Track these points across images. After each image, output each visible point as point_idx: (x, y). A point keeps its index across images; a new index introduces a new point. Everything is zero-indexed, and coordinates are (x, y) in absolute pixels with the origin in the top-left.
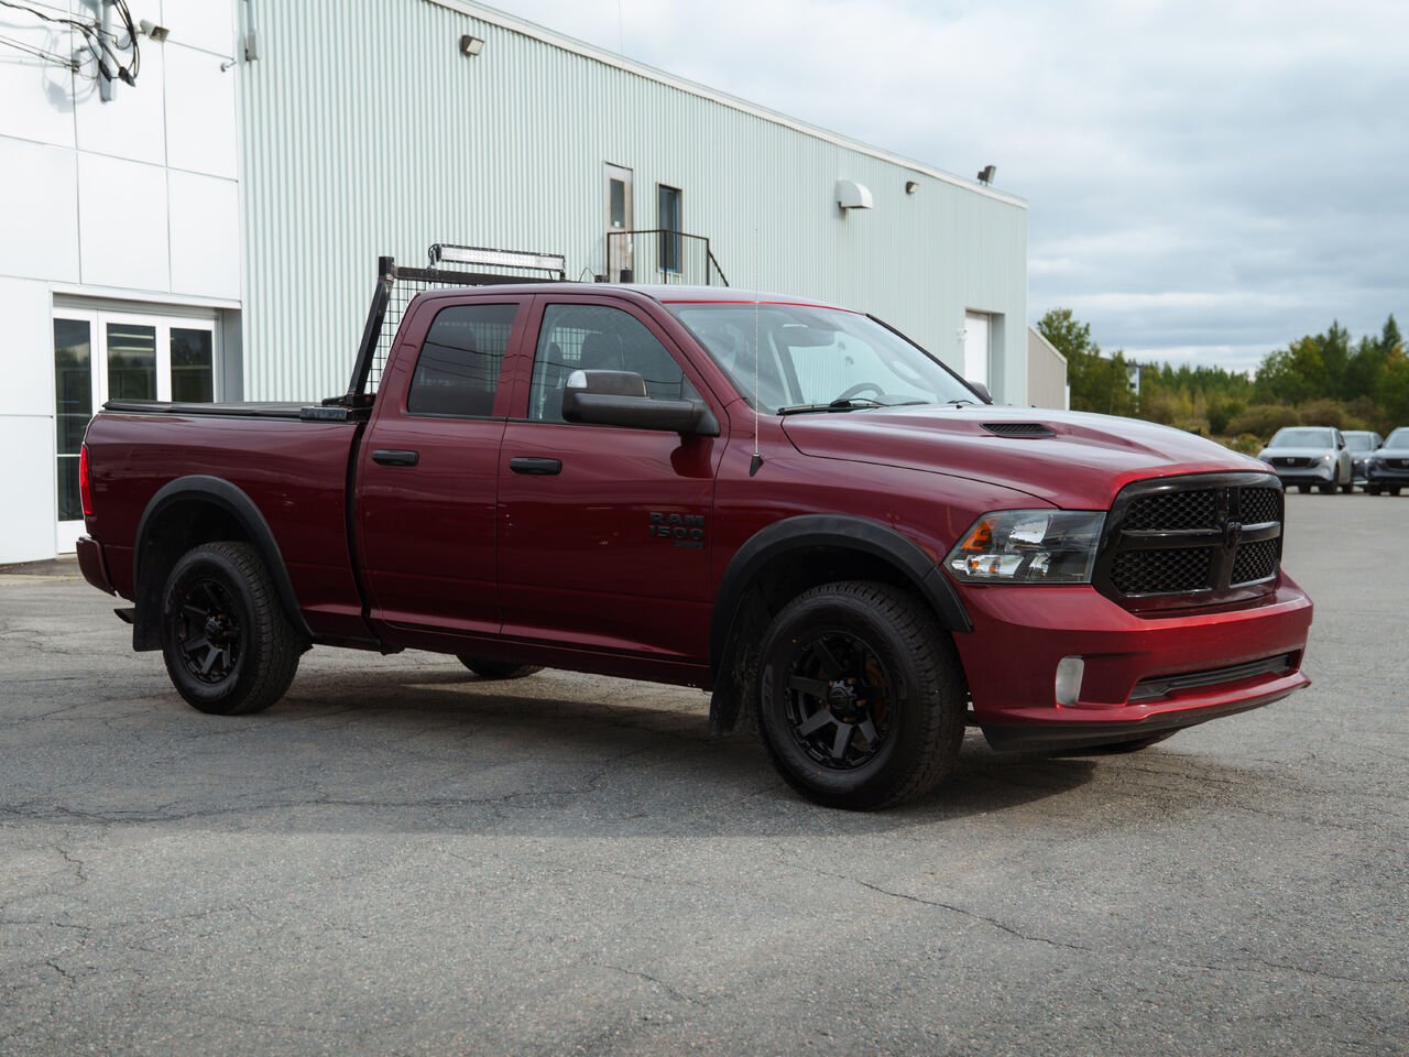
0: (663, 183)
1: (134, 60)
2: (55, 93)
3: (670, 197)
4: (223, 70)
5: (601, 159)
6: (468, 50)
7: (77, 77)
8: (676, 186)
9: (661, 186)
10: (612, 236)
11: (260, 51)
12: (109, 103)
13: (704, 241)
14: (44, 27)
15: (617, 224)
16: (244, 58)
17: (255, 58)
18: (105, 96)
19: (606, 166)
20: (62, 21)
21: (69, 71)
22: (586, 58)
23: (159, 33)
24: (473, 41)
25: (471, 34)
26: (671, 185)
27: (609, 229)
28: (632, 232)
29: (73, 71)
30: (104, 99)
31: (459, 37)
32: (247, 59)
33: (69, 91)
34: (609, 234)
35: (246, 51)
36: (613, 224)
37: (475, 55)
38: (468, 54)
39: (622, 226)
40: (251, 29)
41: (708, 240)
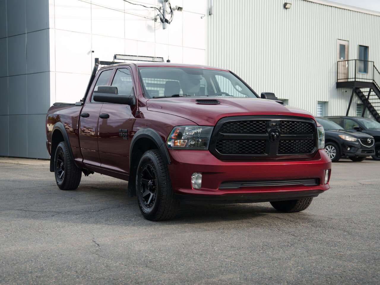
0: (361, 45)
1: (171, 17)
2: (149, 27)
3: (364, 50)
4: (202, 18)
5: (336, 38)
6: (286, 7)
7: (156, 22)
8: (366, 45)
9: (360, 46)
10: (339, 62)
11: (214, 12)
12: (165, 29)
13: (373, 63)
14: (146, 10)
15: (342, 58)
16: (209, 14)
17: (212, 14)
18: (164, 27)
19: (338, 40)
20: (151, 7)
21: (154, 21)
22: (331, 6)
23: (180, 9)
24: (288, 4)
25: (288, 2)
26: (365, 45)
27: (339, 60)
28: (348, 61)
29: (155, 21)
30: (164, 28)
31: (284, 3)
32: (210, 15)
33: (153, 27)
34: (338, 62)
35: (210, 12)
36: (340, 58)
37: (289, 8)
38: (287, 8)
39: (344, 59)
40: (211, 6)
41: (374, 62)
